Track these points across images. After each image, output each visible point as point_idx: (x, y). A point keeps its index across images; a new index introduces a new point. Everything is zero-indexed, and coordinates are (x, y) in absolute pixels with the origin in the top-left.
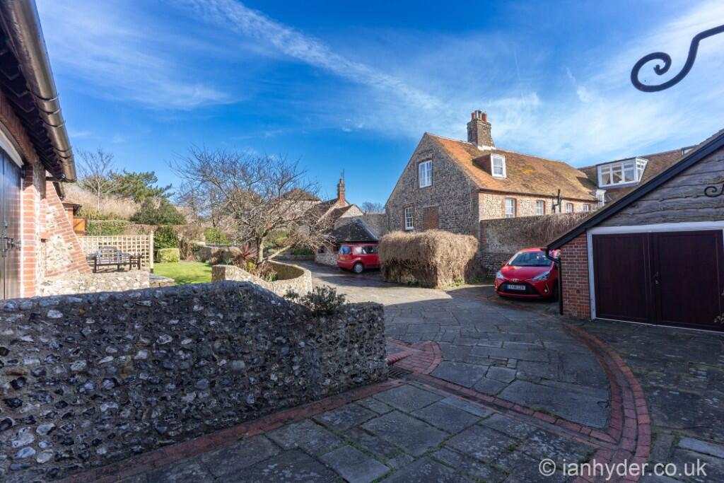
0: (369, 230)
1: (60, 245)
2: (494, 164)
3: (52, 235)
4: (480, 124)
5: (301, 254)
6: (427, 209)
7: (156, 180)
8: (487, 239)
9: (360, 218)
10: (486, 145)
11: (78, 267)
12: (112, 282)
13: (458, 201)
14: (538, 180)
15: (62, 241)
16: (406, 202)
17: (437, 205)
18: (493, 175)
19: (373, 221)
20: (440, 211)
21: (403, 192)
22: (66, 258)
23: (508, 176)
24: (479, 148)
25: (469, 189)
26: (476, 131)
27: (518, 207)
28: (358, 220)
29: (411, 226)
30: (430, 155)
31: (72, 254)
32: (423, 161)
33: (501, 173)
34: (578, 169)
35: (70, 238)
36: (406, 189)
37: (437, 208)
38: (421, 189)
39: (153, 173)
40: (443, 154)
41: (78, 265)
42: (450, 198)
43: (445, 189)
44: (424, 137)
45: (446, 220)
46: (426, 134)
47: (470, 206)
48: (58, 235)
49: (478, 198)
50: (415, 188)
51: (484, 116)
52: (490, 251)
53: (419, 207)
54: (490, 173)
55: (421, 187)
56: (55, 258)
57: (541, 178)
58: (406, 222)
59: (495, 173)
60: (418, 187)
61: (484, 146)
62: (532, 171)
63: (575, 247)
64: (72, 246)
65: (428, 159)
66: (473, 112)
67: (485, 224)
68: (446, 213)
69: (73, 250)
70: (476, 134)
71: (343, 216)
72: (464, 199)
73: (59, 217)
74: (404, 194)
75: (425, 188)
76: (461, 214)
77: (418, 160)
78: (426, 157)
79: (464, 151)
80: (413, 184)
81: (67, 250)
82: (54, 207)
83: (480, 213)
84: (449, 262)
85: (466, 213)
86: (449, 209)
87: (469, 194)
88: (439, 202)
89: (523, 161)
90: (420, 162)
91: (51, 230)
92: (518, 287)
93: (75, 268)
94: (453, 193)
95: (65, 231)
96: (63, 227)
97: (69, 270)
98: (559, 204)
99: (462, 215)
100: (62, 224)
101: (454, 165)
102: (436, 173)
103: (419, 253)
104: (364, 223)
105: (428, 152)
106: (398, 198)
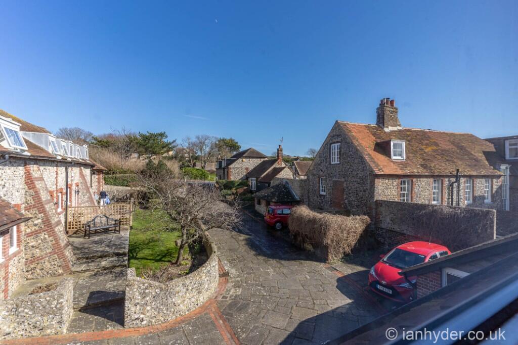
0: (292, 191)
1: (45, 239)
2: (394, 148)
3: (40, 233)
4: (388, 109)
5: (248, 201)
6: (336, 181)
7: (167, 137)
8: (381, 216)
9: (287, 180)
10: (392, 126)
11: (56, 253)
12: (36, 303)
13: (359, 180)
14: (439, 157)
15: (46, 236)
16: (321, 173)
17: (343, 180)
18: (393, 157)
19: (296, 185)
20: (345, 185)
21: (319, 165)
22: (49, 247)
23: (407, 157)
24: (386, 130)
25: (368, 173)
26: (383, 116)
27: (414, 186)
28: (287, 182)
29: (324, 192)
30: (339, 139)
31: (53, 245)
32: (334, 143)
33: (401, 155)
34: (487, 140)
35: (52, 234)
36: (321, 162)
37: (343, 182)
38: (332, 165)
39: (165, 133)
40: (348, 140)
41: (57, 251)
42: (353, 177)
43: (350, 168)
44: (336, 124)
45: (349, 194)
46: (337, 121)
47: (368, 186)
48: (44, 233)
49: (374, 182)
50: (328, 163)
51: (392, 102)
52: (383, 227)
53: (330, 178)
54: (390, 156)
55: (332, 163)
56: (42, 248)
57: (442, 155)
58: (321, 188)
59: (394, 155)
60: (330, 163)
61: (390, 127)
62: (435, 148)
63: (430, 281)
64: (53, 239)
65: (338, 142)
66: (382, 99)
67: (379, 203)
68: (349, 188)
69: (54, 242)
70: (383, 118)
71: (278, 176)
72: (363, 179)
73: (45, 221)
74: (320, 167)
75: (335, 164)
76: (361, 191)
77: (331, 142)
78: (337, 140)
79: (370, 134)
80: (326, 159)
81: (50, 242)
82: (42, 215)
83: (375, 193)
84: (338, 243)
85: (364, 191)
86: (352, 185)
87: (367, 177)
88: (344, 178)
89: (428, 138)
90: (332, 144)
91: (40, 230)
92: (386, 290)
93: (54, 254)
94: (356, 173)
95: (48, 230)
96: (48, 227)
97: (50, 256)
98: (457, 181)
99: (361, 193)
100: (46, 226)
101: (357, 150)
102: (343, 154)
103: (315, 232)
104: (290, 185)
105: (338, 136)
106: (316, 169)
